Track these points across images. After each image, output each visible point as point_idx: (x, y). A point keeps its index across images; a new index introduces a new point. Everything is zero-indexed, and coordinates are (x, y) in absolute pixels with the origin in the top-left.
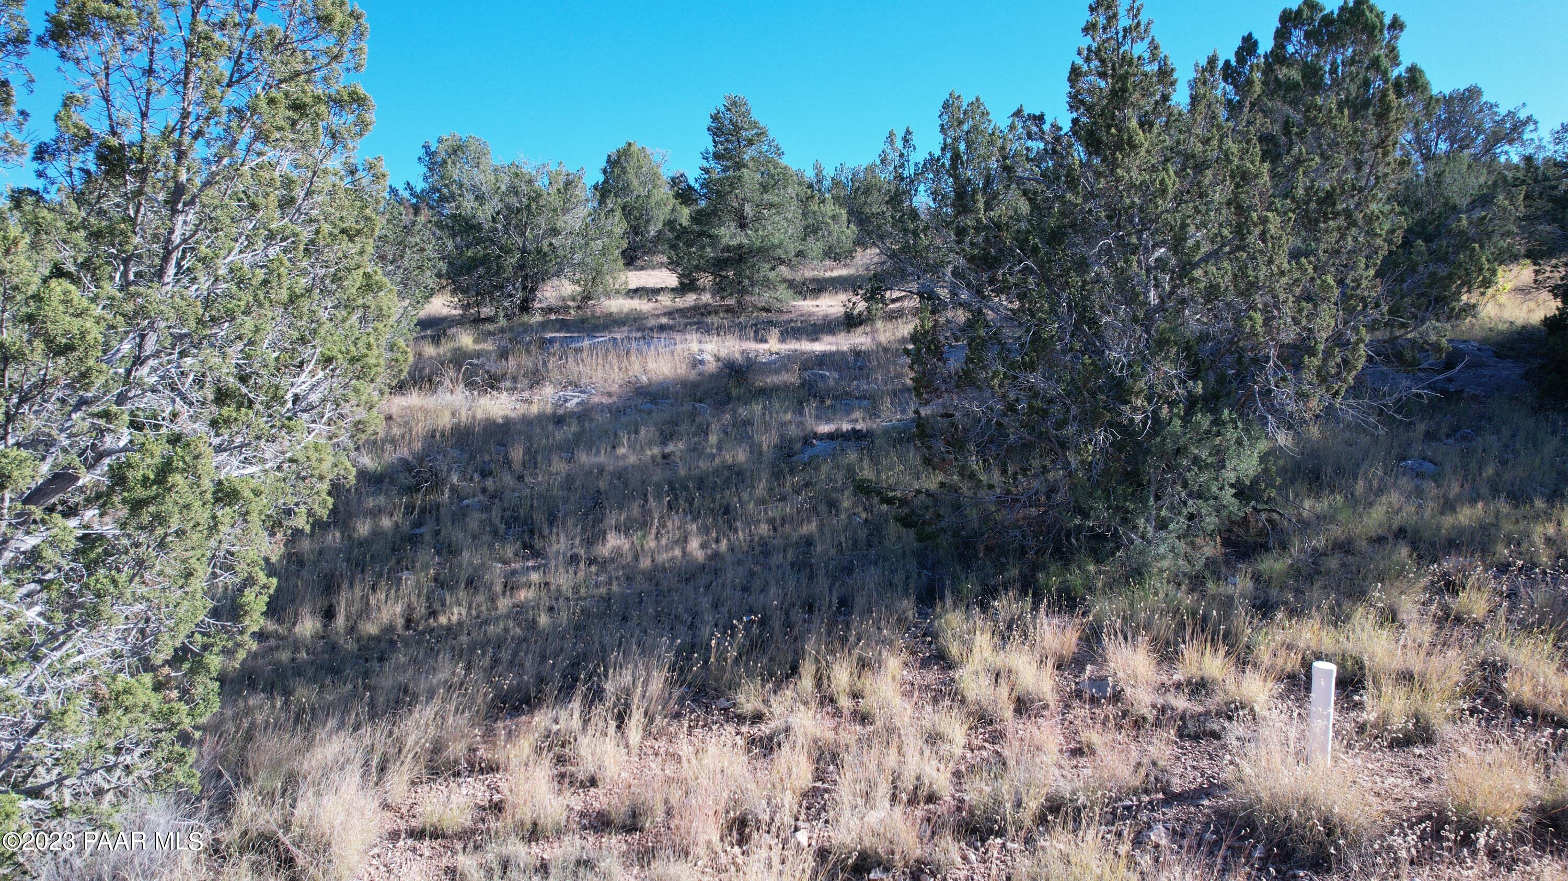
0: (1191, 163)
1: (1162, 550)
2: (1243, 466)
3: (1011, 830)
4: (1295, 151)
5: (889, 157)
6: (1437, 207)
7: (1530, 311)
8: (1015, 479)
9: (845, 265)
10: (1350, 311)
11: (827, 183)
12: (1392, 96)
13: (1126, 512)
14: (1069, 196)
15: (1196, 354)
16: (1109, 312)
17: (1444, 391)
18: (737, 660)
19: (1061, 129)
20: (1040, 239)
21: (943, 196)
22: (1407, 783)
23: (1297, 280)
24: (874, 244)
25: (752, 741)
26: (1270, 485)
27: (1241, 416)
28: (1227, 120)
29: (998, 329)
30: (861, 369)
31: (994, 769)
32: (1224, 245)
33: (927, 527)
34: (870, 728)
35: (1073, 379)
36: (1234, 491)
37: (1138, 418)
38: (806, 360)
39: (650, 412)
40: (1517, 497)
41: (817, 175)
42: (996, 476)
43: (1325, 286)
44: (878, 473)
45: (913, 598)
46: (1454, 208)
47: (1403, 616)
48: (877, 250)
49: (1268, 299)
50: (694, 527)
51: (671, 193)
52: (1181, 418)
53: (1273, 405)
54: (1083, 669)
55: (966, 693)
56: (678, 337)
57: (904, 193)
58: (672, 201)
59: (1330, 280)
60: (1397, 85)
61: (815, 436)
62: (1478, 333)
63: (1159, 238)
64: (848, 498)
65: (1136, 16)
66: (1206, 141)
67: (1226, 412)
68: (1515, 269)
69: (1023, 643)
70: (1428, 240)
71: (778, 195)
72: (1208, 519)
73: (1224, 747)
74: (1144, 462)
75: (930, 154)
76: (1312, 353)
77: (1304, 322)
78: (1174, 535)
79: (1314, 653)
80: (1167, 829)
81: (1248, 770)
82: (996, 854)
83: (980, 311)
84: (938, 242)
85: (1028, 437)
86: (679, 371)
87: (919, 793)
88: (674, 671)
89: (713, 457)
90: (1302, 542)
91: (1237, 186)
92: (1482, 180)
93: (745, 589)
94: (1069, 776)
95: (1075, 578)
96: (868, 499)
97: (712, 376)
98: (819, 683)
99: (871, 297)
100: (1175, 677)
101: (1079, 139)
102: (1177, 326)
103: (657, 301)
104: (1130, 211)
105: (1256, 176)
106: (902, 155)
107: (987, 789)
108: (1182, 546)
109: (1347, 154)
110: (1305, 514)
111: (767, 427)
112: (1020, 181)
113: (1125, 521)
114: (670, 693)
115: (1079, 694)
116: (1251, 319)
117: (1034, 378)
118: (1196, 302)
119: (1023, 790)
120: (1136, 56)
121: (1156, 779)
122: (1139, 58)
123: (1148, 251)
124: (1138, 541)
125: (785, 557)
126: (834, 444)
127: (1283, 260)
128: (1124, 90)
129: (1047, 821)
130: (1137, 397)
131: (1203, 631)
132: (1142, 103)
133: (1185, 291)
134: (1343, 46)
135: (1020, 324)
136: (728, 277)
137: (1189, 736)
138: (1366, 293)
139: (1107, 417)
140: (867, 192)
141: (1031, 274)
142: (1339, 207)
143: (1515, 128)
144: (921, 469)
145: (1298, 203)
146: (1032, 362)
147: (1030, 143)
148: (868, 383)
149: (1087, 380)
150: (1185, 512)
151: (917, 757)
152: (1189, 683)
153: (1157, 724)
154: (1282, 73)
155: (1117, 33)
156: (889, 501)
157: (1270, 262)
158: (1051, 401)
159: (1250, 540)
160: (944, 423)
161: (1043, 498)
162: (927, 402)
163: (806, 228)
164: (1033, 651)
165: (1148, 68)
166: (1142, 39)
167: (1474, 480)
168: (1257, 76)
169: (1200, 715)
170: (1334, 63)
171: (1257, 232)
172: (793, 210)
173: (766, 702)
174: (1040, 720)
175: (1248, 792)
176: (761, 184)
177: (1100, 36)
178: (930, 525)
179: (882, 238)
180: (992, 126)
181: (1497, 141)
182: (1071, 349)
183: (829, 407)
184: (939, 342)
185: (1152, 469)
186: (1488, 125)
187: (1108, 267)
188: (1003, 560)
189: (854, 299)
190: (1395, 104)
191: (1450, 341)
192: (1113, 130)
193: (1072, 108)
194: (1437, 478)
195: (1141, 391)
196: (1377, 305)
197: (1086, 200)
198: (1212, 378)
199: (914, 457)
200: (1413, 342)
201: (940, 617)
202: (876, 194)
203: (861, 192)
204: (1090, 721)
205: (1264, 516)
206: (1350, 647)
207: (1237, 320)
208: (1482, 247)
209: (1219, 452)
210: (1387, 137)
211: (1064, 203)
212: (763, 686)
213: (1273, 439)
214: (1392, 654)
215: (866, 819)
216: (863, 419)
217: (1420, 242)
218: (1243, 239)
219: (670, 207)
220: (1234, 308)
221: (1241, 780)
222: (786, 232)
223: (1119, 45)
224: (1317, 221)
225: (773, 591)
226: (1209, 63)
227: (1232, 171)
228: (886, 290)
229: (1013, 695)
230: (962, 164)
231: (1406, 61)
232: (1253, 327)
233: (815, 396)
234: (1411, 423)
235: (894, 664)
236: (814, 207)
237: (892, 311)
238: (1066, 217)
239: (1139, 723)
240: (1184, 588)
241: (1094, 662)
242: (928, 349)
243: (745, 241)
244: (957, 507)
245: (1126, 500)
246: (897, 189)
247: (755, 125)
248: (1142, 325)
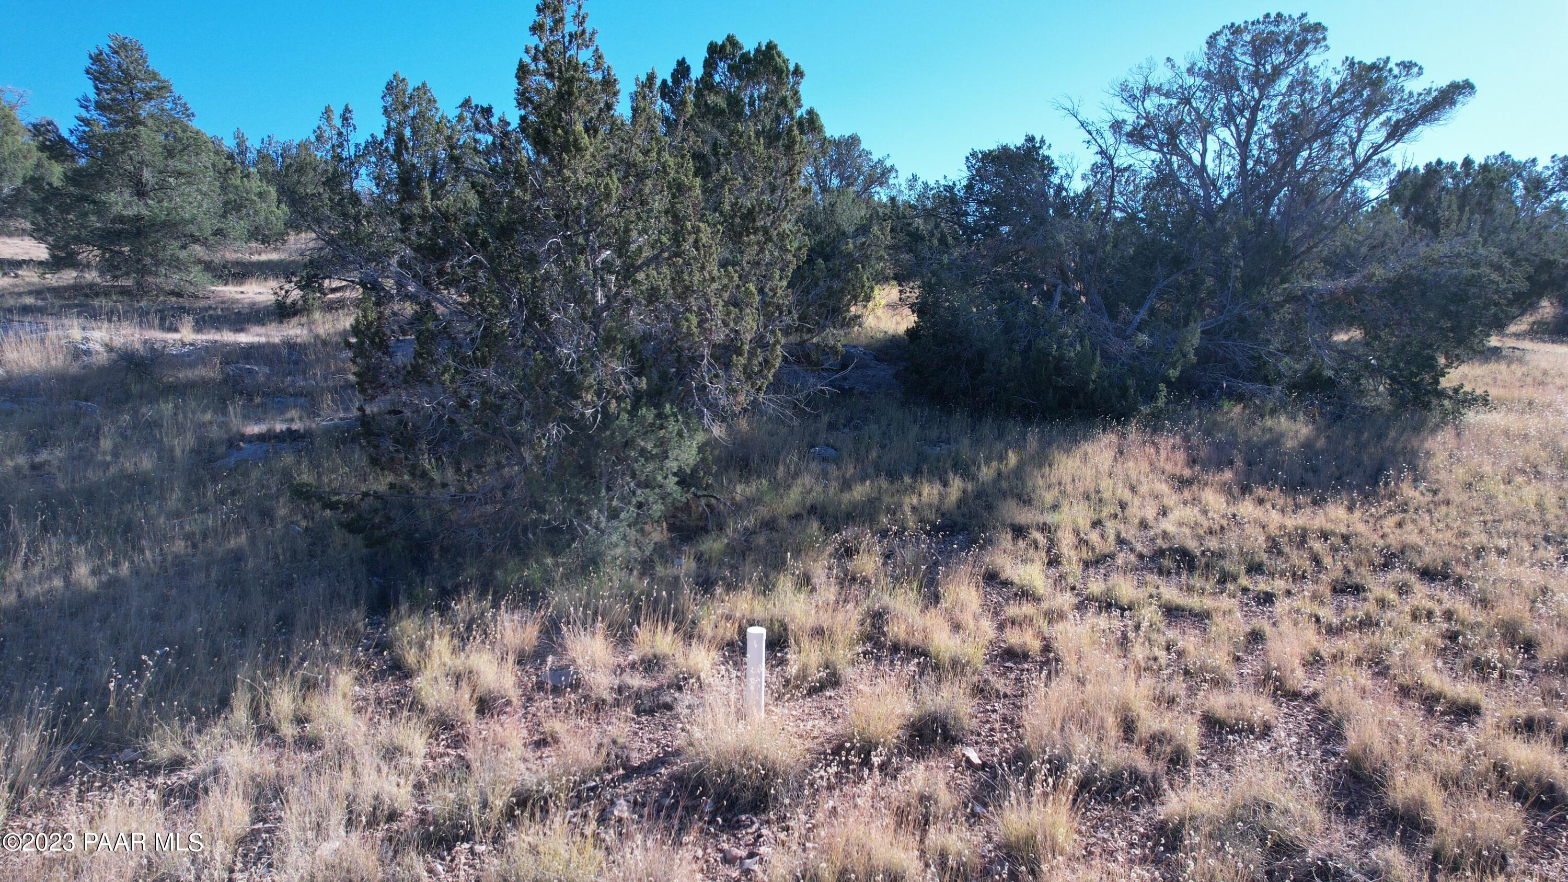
0: (633, 171)
1: (614, 538)
2: (684, 456)
3: (479, 831)
4: (722, 172)
5: (326, 135)
6: (831, 231)
7: (898, 323)
8: (470, 476)
9: (275, 249)
10: (769, 317)
11: (251, 156)
12: (796, 132)
13: (580, 503)
14: (518, 192)
15: (640, 352)
16: (558, 310)
17: (841, 389)
18: (145, 703)
19: (509, 124)
20: (490, 234)
21: (387, 182)
22: (822, 723)
23: (725, 286)
24: (309, 227)
25: (168, 794)
26: (708, 472)
27: (681, 410)
28: (665, 135)
29: (448, 323)
30: (296, 363)
31: (457, 774)
32: (663, 251)
33: (377, 533)
34: (318, 754)
35: (525, 374)
36: (676, 479)
37: (589, 412)
38: (229, 352)
39: (10, 413)
40: (893, 475)
41: (239, 145)
42: (450, 474)
43: (748, 293)
44: (320, 476)
45: (363, 608)
46: (844, 233)
47: (815, 580)
48: (314, 235)
49: (702, 301)
50: (82, 550)
51: (33, 144)
52: (628, 412)
53: (708, 400)
54: (544, 661)
55: (425, 701)
56: (50, 322)
57: (343, 174)
58: (36, 155)
59: (752, 287)
60: (800, 124)
61: (243, 437)
62: (863, 340)
63: (605, 240)
64: (284, 506)
65: (581, 23)
66: (646, 153)
67: (668, 406)
68: (887, 288)
69: (483, 642)
70: (826, 259)
71: (188, 163)
72: (655, 507)
73: (676, 717)
74: (596, 455)
75: (372, 135)
76: (739, 352)
77: (732, 324)
78: (625, 523)
79: (748, 621)
80: (628, 801)
81: (697, 733)
82: (463, 860)
83: (428, 305)
84: (383, 230)
85: (481, 433)
86: (53, 362)
87: (378, 812)
88: (54, 726)
89: (107, 465)
90: (736, 523)
91: (674, 197)
92: (863, 213)
93: (157, 618)
94: (534, 768)
95: (531, 572)
96: (308, 505)
97: (102, 369)
98: (255, 713)
99: (307, 285)
100: (630, 658)
101: (527, 137)
102: (623, 326)
103: (17, 276)
104: (577, 212)
105: (690, 189)
106: (340, 134)
107: (452, 796)
108: (632, 534)
109: (764, 178)
110: (738, 498)
111: (181, 430)
112: (468, 173)
113: (579, 513)
114: (50, 755)
115: (540, 686)
116: (687, 320)
117: (487, 374)
118: (639, 304)
119: (489, 791)
120: (581, 62)
121: (617, 756)
122: (584, 64)
123: (595, 253)
124: (592, 531)
125: (208, 576)
126: (265, 446)
127: (713, 268)
128: (570, 93)
129: (514, 816)
130: (587, 392)
131: (654, 611)
132: (587, 108)
133: (629, 292)
134: (759, 83)
135: (471, 318)
136: (122, 253)
137: (644, 711)
138: (781, 301)
139: (560, 412)
140: (301, 170)
141: (481, 267)
142: (759, 224)
143: (883, 174)
144: (368, 470)
145: (725, 216)
146: (484, 358)
147: (479, 136)
148: (305, 379)
149: (539, 376)
150: (634, 501)
151: (374, 775)
152: (643, 661)
153: (617, 703)
154: (711, 99)
155: (563, 37)
156: (333, 506)
157: (703, 268)
158: (504, 397)
159: (692, 524)
160: (392, 421)
161: (499, 495)
162: (373, 398)
163: (226, 203)
164: (493, 650)
165: (593, 76)
166: (587, 47)
167: (863, 461)
168: (690, 98)
169: (654, 690)
170: (751, 97)
171: (691, 240)
172: (208, 182)
173: (187, 744)
174: (503, 718)
175: (698, 754)
176: (165, 147)
177: (548, 37)
178: (379, 528)
179: (319, 222)
180: (439, 115)
181: (872, 183)
182: (523, 345)
183: (258, 406)
184: (384, 334)
185: (602, 460)
186: (865, 169)
187: (557, 266)
188: (459, 560)
189: (287, 287)
190: (798, 139)
191: (844, 346)
192: (559, 131)
193: (520, 105)
194: (837, 462)
195: (591, 386)
196: (790, 312)
197: (534, 198)
198: (655, 376)
199: (359, 457)
200: (817, 345)
201: (394, 625)
202: (312, 174)
203: (293, 169)
204: (552, 711)
205: (703, 501)
206: (777, 612)
207: (675, 320)
208: (863, 267)
209: (662, 443)
210: (793, 166)
211: (512, 198)
212: (183, 727)
213: (707, 431)
214: (807, 613)
215: (318, 853)
216: (301, 419)
217: (820, 260)
218: (679, 246)
219: (32, 161)
220: (673, 310)
221: (692, 744)
222: (200, 206)
223: (566, 49)
224: (740, 235)
225: (194, 616)
226: (648, 79)
227: (669, 182)
228: (325, 278)
229: (475, 696)
230: (407, 149)
231: (807, 104)
232: (689, 327)
233: (241, 393)
234: (818, 416)
235: (344, 680)
236: (235, 180)
237: (332, 302)
238: (515, 212)
239: (599, 706)
240: (635, 572)
241: (555, 653)
242: (372, 342)
243: (145, 212)
244: (409, 508)
245: (580, 492)
246: (335, 170)
247: (154, 76)
248: (591, 323)
